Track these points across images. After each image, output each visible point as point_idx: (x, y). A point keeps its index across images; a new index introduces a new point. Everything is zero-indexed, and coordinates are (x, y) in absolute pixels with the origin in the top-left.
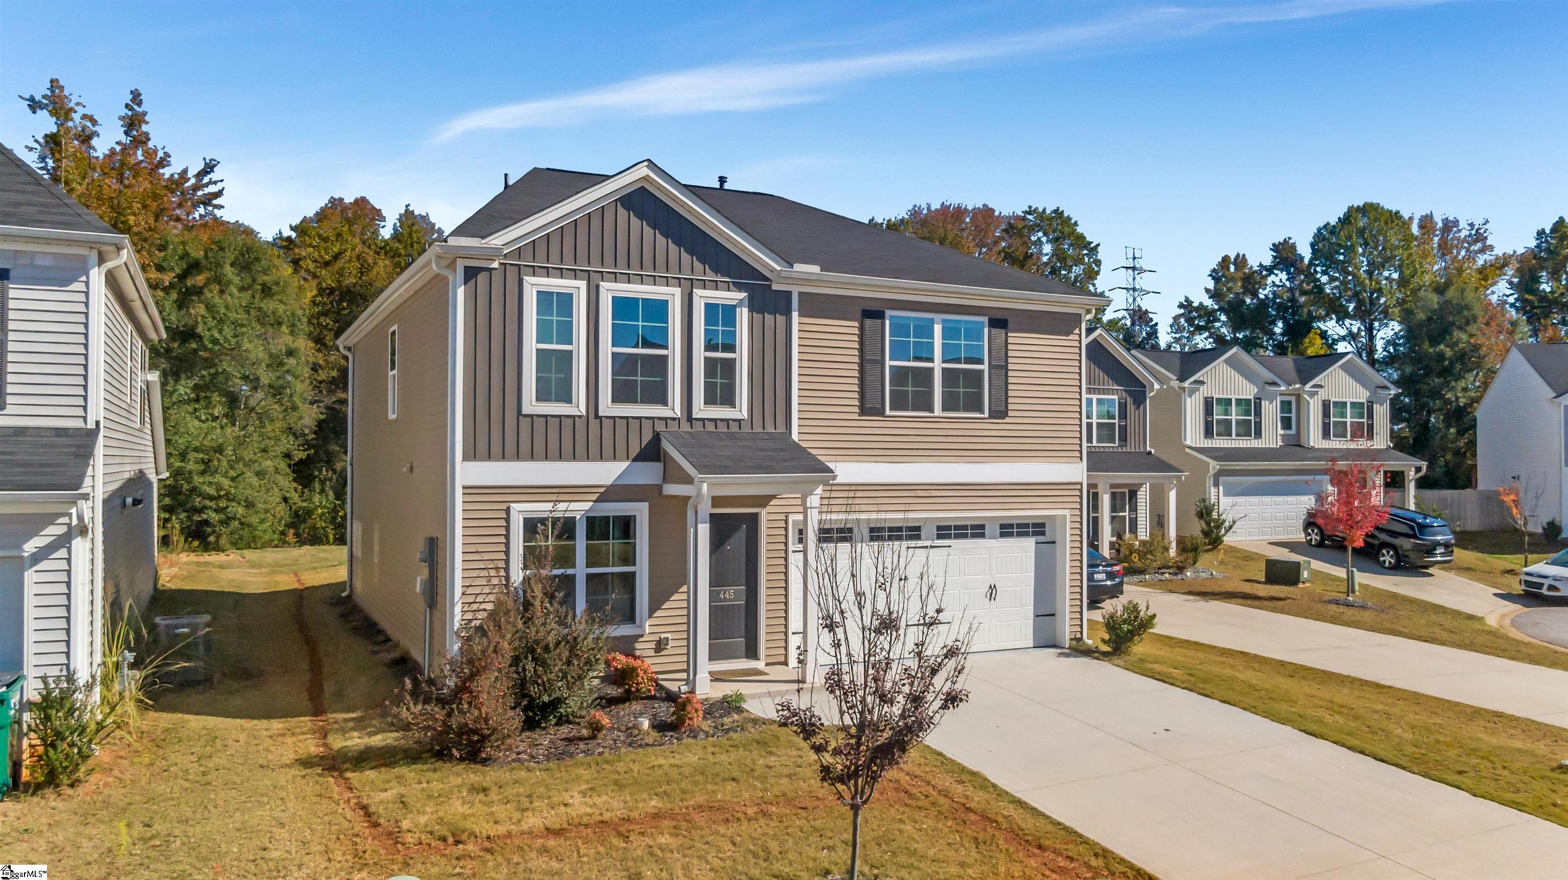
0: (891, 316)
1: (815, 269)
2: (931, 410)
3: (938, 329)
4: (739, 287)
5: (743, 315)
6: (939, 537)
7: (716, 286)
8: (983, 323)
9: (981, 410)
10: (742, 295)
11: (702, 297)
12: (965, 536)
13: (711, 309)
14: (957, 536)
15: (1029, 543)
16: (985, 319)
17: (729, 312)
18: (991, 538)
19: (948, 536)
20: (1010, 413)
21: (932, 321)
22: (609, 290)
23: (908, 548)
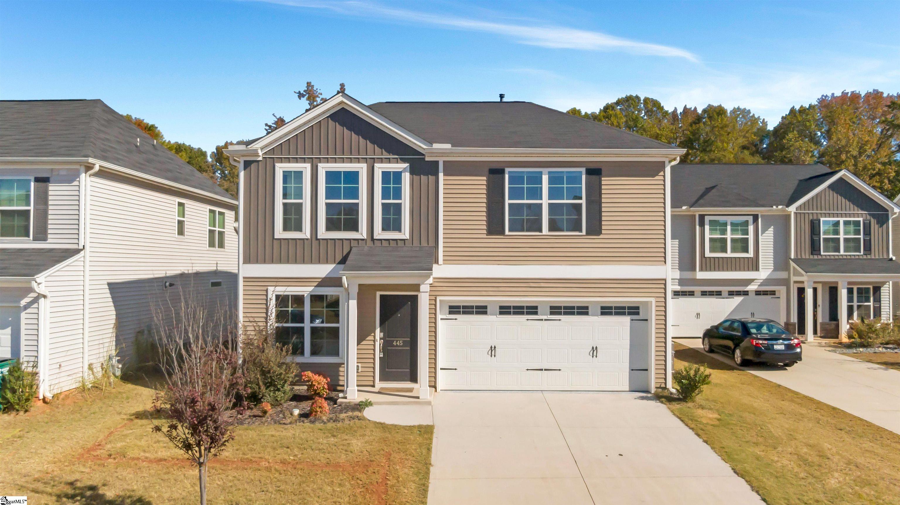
0: (509, 172)
1: (448, 146)
2: (540, 230)
3: (545, 179)
4: (404, 161)
5: (406, 177)
6: (552, 313)
7: (389, 161)
8: (581, 172)
9: (581, 231)
10: (406, 165)
11: (380, 168)
12: (572, 314)
13: (386, 175)
14: (566, 313)
15: (626, 320)
16: (583, 170)
17: (398, 176)
18: (593, 315)
19: (559, 313)
20: (603, 232)
21: (541, 173)
22: (323, 168)
23: (528, 320)
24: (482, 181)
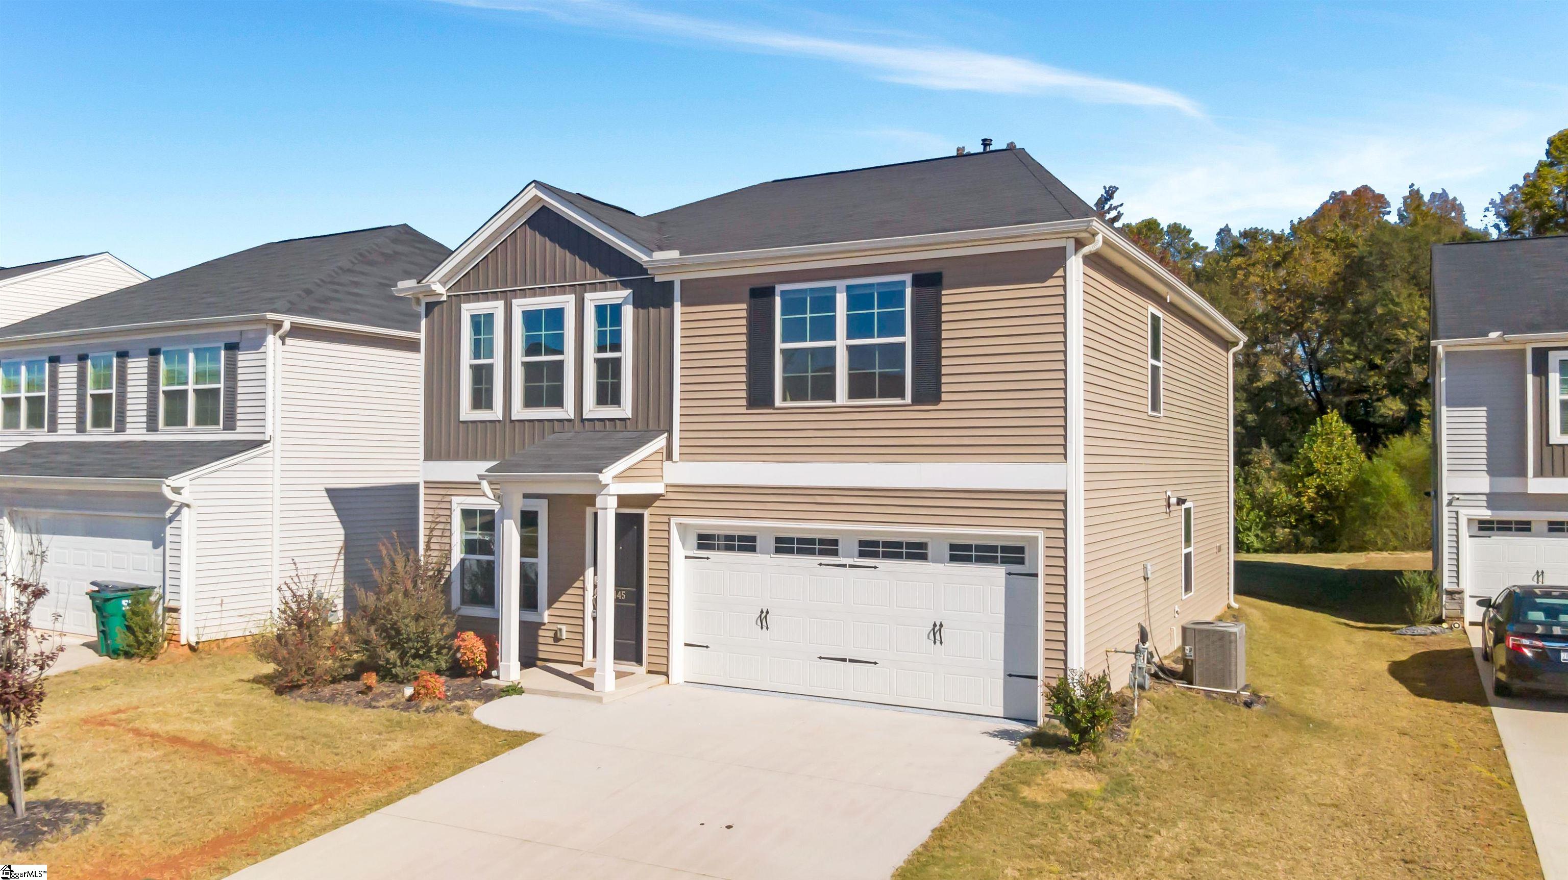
0: (782, 292)
1: (674, 254)
2: (833, 398)
3: (841, 300)
4: (625, 285)
5: (628, 312)
6: (862, 554)
7: (604, 287)
8: (904, 282)
9: (902, 396)
10: (627, 292)
11: (593, 299)
12: (898, 556)
13: (601, 310)
14: (886, 555)
15: (997, 573)
16: (908, 278)
17: (616, 309)
18: (934, 561)
19: (875, 555)
20: (944, 397)
21: (834, 289)
22: (520, 305)
23: (821, 564)
24: (740, 310)
